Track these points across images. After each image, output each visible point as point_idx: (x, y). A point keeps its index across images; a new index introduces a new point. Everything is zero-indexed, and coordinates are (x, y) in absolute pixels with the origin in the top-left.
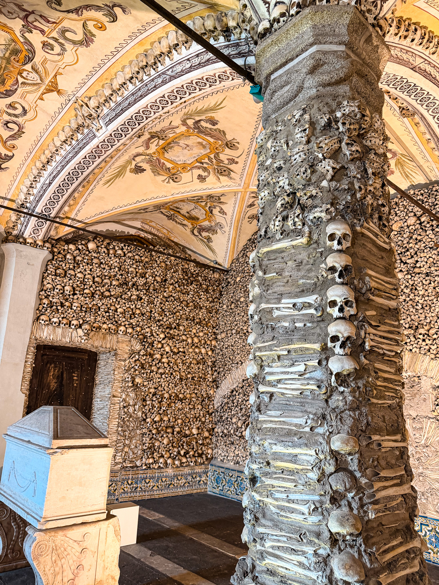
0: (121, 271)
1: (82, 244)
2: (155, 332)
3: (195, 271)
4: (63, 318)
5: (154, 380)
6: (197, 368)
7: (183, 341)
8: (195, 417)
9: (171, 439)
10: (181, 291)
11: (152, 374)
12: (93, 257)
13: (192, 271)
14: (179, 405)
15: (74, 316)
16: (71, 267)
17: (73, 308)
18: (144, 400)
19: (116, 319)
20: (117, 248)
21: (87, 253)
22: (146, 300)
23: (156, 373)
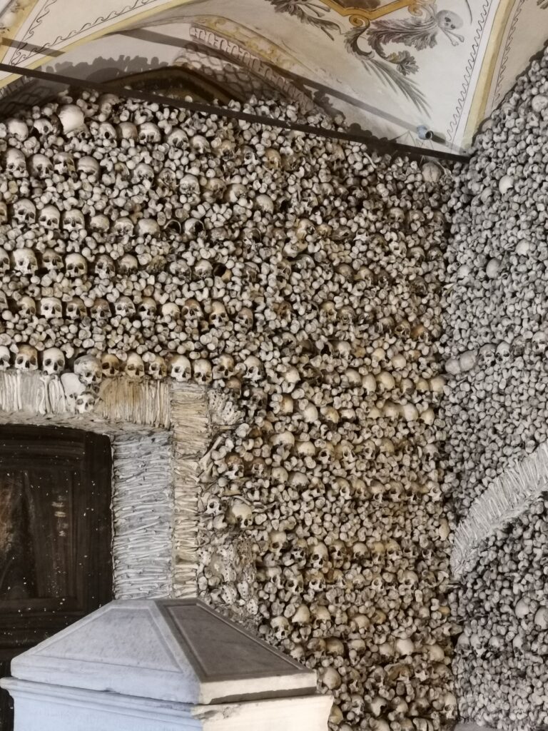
0: (159, 190)
1: (43, 117)
2: (274, 368)
3: (365, 167)
4: (19, 344)
5: (283, 509)
6: (395, 464)
7: (352, 386)
8: (401, 608)
9: (343, 670)
10: (330, 236)
11: (274, 490)
12: (77, 155)
13: (358, 166)
14: (355, 575)
15: (48, 337)
16: (24, 190)
17: (43, 312)
18: (260, 567)
19: (163, 338)
20: (140, 120)
21: (60, 142)
22: (237, 272)
23: (286, 488)
